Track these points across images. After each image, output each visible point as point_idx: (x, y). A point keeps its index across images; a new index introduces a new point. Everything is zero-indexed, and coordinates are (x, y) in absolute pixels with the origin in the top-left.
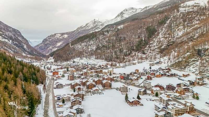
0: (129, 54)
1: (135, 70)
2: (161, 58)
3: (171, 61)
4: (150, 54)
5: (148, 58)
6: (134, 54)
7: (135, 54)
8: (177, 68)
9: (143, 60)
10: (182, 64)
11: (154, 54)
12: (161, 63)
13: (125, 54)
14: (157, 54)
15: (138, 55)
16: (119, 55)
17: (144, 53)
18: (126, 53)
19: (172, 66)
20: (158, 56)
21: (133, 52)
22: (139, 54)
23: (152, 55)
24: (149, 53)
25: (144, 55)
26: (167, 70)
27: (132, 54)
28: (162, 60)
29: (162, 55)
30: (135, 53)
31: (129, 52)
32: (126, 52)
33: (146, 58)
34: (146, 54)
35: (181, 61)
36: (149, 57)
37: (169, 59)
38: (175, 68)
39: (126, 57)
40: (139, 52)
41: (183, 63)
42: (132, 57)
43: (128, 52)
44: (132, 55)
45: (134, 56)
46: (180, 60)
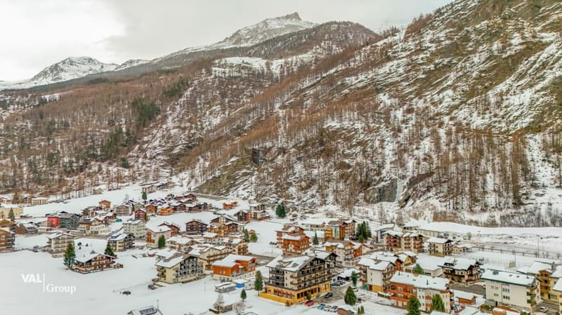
0: (81, 169)
1: (100, 203)
2: (171, 176)
3: (197, 181)
4: (144, 167)
5: (139, 178)
6: (96, 168)
7: (100, 169)
8: (210, 195)
9: (124, 182)
10: (220, 183)
11: (153, 167)
12: (173, 187)
13: (65, 170)
14: (161, 166)
15: (108, 172)
16: (45, 172)
17: (126, 166)
18: (71, 166)
19: (200, 189)
20: (165, 172)
21: (93, 163)
22: (110, 168)
23: (149, 169)
24: (140, 166)
25: (127, 170)
26: (188, 199)
27: (90, 168)
28: (175, 179)
29: (174, 169)
30: (100, 165)
31: (81, 163)
32: (71, 163)
33: (134, 179)
34: (133, 166)
35: (219, 177)
36: (140, 175)
37: (193, 177)
38: (207, 193)
39: (68, 179)
40: (110, 164)
41: (224, 180)
42: (89, 175)
43: (77, 162)
44: (91, 171)
45: (95, 173)
46: (218, 173)
